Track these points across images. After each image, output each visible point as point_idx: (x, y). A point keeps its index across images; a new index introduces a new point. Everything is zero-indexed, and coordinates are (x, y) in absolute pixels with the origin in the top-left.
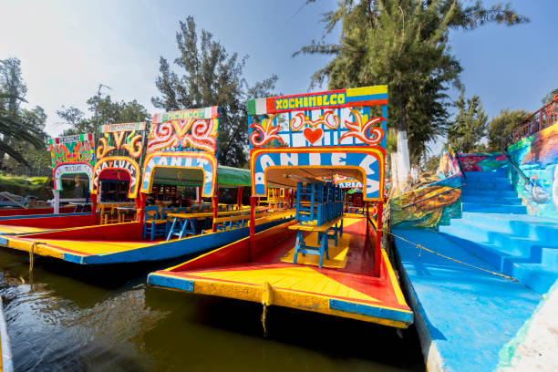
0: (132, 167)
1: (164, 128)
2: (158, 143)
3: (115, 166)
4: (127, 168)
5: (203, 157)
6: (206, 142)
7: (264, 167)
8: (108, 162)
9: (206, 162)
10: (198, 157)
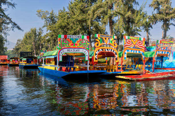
0: (114, 51)
1: (129, 41)
2: (127, 45)
3: (107, 51)
4: (112, 51)
5: (141, 51)
6: (142, 47)
7: (157, 54)
8: (102, 49)
9: (142, 52)
10: (140, 51)
